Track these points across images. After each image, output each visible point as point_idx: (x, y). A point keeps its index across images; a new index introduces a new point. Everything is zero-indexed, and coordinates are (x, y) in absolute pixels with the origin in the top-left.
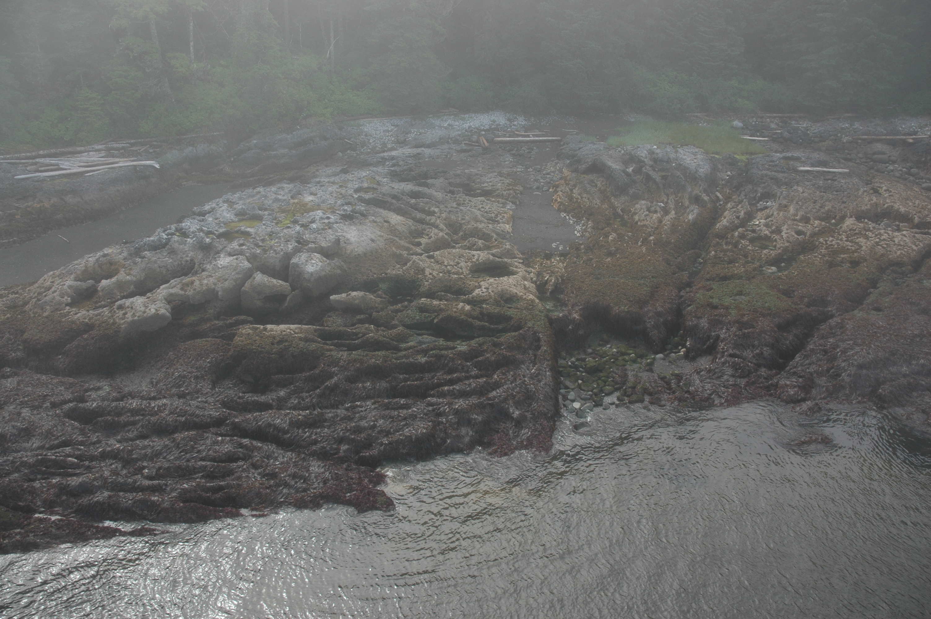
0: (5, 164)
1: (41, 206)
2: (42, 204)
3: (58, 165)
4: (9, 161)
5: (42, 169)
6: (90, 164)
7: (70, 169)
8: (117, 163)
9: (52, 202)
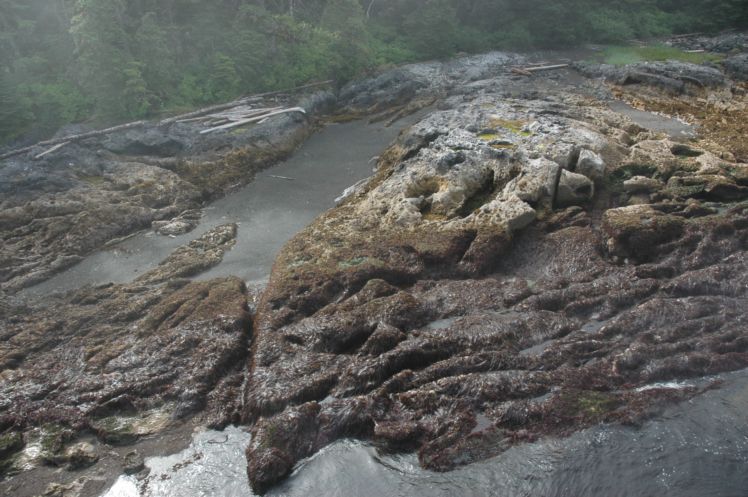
0: (181, 124)
1: (239, 154)
2: (239, 152)
3: (227, 118)
4: (182, 120)
5: (215, 123)
6: (250, 115)
7: (237, 121)
8: (269, 112)
9: (246, 148)
